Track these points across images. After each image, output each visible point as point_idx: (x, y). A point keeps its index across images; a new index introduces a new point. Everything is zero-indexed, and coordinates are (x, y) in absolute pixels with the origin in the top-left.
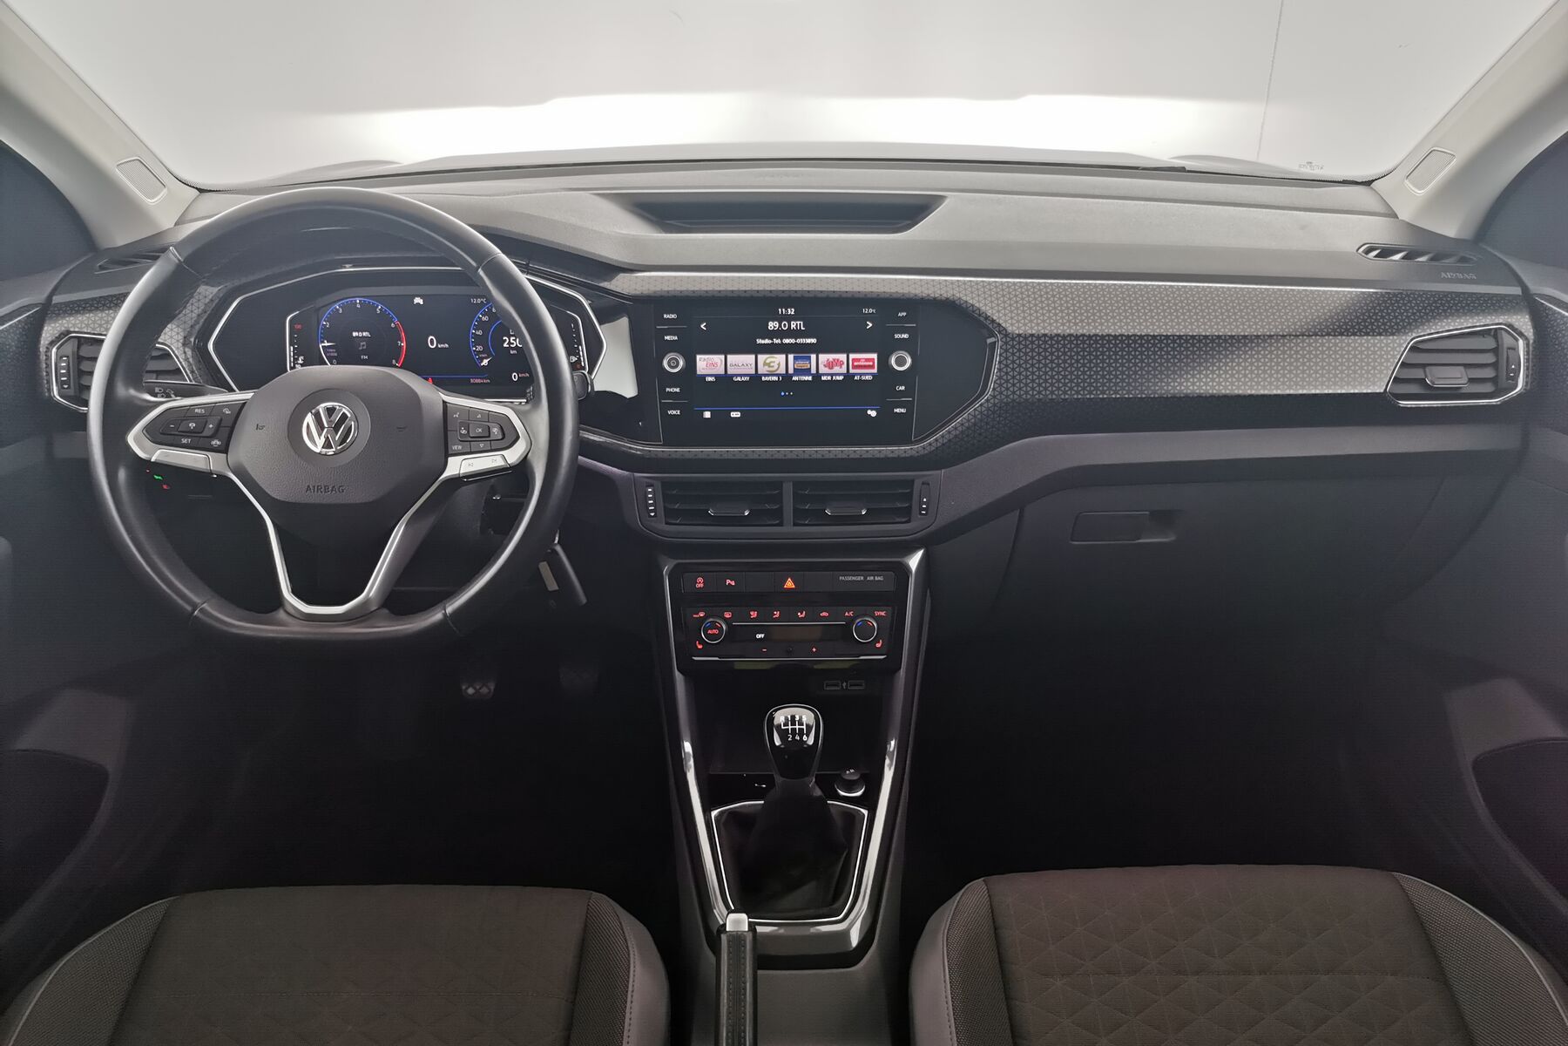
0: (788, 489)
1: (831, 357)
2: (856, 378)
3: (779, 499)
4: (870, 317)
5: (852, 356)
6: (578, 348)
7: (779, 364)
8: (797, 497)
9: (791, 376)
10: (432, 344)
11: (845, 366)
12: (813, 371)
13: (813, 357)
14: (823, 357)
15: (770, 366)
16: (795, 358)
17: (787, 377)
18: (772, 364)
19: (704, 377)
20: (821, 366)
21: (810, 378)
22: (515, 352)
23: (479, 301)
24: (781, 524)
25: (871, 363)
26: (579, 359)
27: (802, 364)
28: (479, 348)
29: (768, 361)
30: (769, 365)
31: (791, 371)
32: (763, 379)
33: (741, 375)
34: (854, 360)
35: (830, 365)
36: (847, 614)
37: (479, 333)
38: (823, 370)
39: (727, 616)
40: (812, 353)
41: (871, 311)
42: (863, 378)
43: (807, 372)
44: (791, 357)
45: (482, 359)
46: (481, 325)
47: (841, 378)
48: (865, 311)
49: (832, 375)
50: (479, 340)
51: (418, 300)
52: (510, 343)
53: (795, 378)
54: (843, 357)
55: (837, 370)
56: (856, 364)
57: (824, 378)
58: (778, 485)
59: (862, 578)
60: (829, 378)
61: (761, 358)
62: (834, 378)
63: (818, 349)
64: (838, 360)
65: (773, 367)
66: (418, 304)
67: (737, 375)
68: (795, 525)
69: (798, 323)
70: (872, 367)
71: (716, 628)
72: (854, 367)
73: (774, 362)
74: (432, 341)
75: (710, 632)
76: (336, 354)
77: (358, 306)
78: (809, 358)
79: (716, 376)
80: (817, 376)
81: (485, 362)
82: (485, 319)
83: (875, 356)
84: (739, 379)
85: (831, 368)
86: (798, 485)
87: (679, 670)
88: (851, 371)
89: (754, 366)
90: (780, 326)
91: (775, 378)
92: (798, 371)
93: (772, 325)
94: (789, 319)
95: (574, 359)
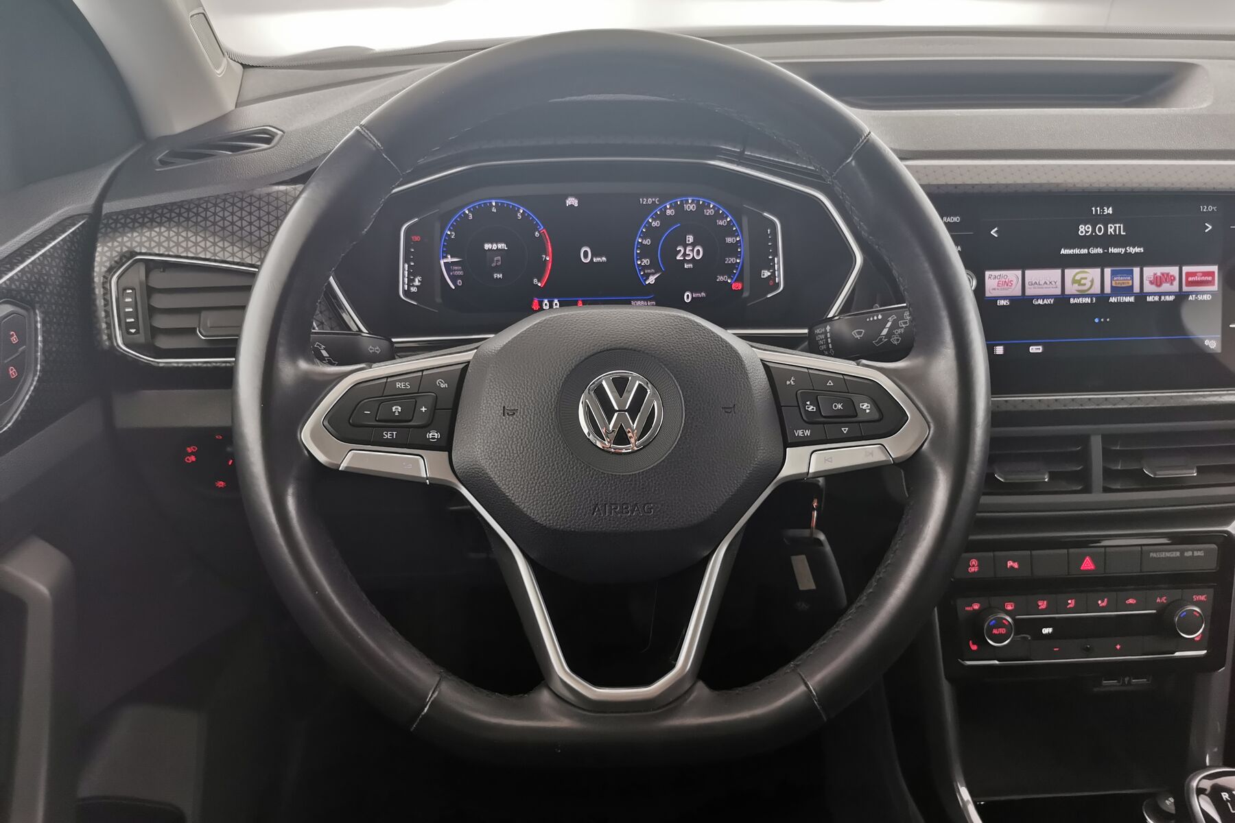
0: (1096, 445)
1: (1159, 270)
2: (1190, 298)
3: (1084, 457)
4: (1209, 217)
5: (1186, 269)
6: (773, 259)
7: (1092, 281)
8: (1108, 454)
9: (1108, 296)
10: (586, 257)
11: (1176, 283)
12: (1137, 289)
13: (1136, 270)
14: (1149, 272)
15: (1080, 284)
16: (1113, 274)
17: (1102, 298)
18: (1083, 282)
19: (996, 299)
20: (1146, 283)
21: (1132, 299)
22: (691, 266)
23: (650, 201)
24: (1087, 490)
25: (1210, 278)
26: (773, 273)
27: (1122, 281)
28: (646, 262)
29: (1078, 277)
30: (1079, 282)
31: (1108, 290)
32: (1072, 301)
33: (1044, 297)
34: (1188, 274)
35: (1157, 281)
36: (1158, 600)
37: (647, 242)
38: (1148, 288)
39: (1009, 608)
40: (1136, 266)
41: (1211, 208)
42: (1200, 298)
43: (1128, 290)
44: (1108, 271)
45: (647, 276)
46: (651, 232)
47: (1171, 298)
48: (1204, 209)
49: (1160, 294)
50: (646, 252)
51: (572, 201)
52: (685, 255)
53: (1113, 300)
54: (1173, 270)
55: (1166, 287)
56: (1190, 279)
57: (1150, 299)
58: (1084, 440)
59: (1178, 554)
60: (1157, 298)
61: (1070, 273)
62: (1163, 298)
63: (1142, 261)
64: (1168, 274)
65: (1084, 285)
66: (572, 205)
67: (1038, 297)
68: (1106, 490)
69: (1117, 225)
70: (1211, 283)
71: (1003, 626)
72: (1189, 284)
73: (1086, 278)
74: (586, 254)
75: (995, 631)
76: (461, 273)
77: (494, 210)
78: (1132, 272)
79: (1012, 299)
80: (1142, 296)
81: (652, 280)
82: (656, 224)
83: (1215, 268)
84: (1040, 302)
85: (1159, 286)
86: (1107, 439)
87: (946, 678)
88: (1185, 289)
89: (1059, 284)
90: (1094, 230)
91: (1088, 300)
92: (1116, 291)
93: (1084, 230)
94: (1107, 220)
95: (766, 274)
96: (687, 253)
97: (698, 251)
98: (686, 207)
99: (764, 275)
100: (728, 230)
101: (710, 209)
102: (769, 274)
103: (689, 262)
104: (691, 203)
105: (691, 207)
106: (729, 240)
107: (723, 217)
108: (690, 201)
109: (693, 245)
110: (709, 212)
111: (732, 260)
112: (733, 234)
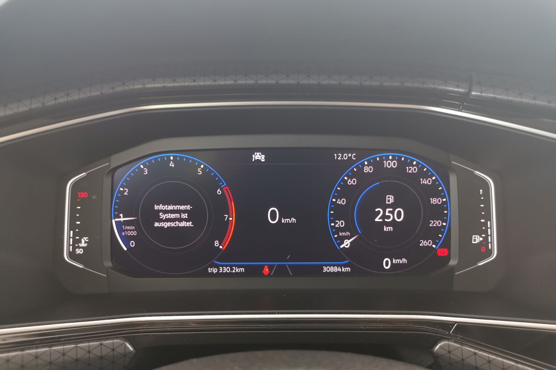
6: (485, 224)
10: (273, 218)
22: (391, 229)
23: (346, 156)
26: (486, 239)
28: (340, 224)
37: (342, 202)
45: (342, 240)
46: (347, 191)
50: (340, 212)
51: (258, 156)
52: (384, 217)
66: (259, 161)
74: (273, 214)
76: (134, 233)
77: (172, 165)
81: (347, 243)
82: (352, 182)
95: (477, 239)
96: (387, 214)
97: (399, 213)
98: (386, 164)
99: (475, 240)
100: (433, 191)
101: (413, 166)
102: (481, 239)
103: (388, 224)
104: (392, 160)
105: (392, 164)
106: (434, 201)
107: (426, 175)
108: (390, 158)
109: (394, 206)
110: (412, 170)
111: (437, 223)
112: (438, 195)
